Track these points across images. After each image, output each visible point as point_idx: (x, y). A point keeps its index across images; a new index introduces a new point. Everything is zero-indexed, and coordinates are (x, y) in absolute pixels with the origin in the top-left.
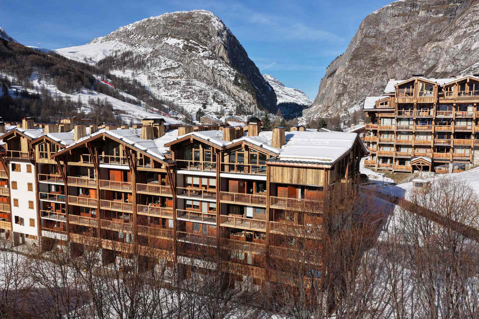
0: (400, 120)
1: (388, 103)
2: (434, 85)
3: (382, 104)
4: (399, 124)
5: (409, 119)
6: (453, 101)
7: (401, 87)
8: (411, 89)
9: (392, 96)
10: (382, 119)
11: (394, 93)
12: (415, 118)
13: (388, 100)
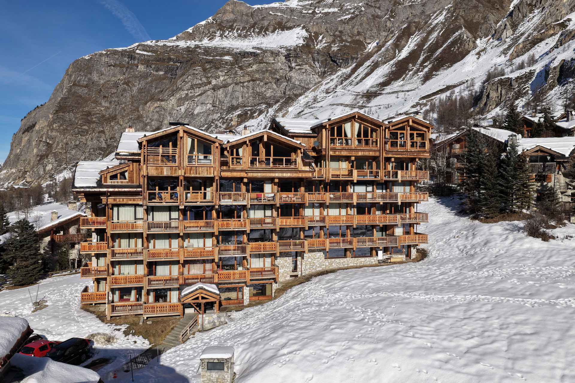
0: (153, 211)
1: (127, 174)
2: (214, 142)
3: (114, 177)
4: (150, 217)
5: (169, 209)
6: (243, 175)
7: (153, 142)
8: (171, 148)
9: (134, 161)
10: (115, 209)
11: (139, 155)
12: (182, 207)
13: (127, 168)
